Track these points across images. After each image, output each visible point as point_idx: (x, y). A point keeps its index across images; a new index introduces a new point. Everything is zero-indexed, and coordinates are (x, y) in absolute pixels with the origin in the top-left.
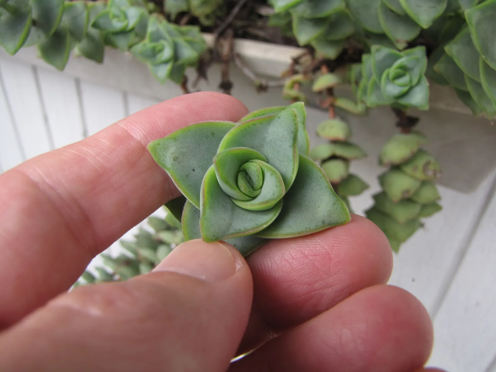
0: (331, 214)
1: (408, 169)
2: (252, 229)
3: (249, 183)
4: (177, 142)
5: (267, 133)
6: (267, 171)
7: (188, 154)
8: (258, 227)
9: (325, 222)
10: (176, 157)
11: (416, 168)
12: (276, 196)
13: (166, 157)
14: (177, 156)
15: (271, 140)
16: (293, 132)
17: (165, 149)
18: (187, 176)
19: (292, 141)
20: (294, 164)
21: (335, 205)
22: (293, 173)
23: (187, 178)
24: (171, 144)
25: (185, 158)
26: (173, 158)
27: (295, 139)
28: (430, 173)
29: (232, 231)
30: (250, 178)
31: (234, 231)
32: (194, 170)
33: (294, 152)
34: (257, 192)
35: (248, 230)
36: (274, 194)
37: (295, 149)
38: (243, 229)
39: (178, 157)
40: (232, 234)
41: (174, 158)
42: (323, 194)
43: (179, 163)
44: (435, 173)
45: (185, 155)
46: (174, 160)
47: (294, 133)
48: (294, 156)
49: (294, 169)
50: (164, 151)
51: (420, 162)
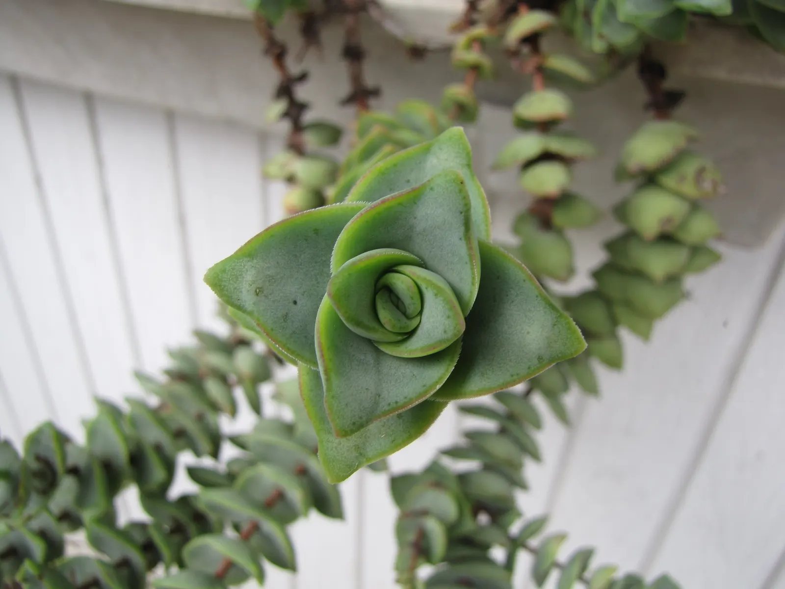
0: (551, 343)
1: (669, 180)
2: (417, 398)
3: (397, 307)
4: (255, 261)
5: (415, 218)
6: (426, 288)
7: (279, 276)
8: (426, 392)
9: (542, 358)
10: (259, 288)
11: (682, 179)
12: (450, 334)
13: (241, 292)
14: (260, 286)
15: (424, 230)
16: (461, 213)
17: (237, 278)
18: (286, 317)
19: (462, 229)
20: (472, 269)
21: (556, 327)
22: (473, 284)
23: (285, 321)
24: (244, 266)
25: (274, 285)
26: (254, 289)
27: (467, 224)
28: (707, 185)
29: (383, 406)
30: (398, 298)
31: (386, 408)
32: (295, 303)
33: (470, 248)
34: (414, 323)
35: (411, 401)
36: (445, 332)
37: (470, 243)
38: (401, 400)
39: (261, 288)
40: (385, 413)
41: (256, 291)
42: (533, 309)
43: (266, 297)
44: (715, 184)
45: (273, 280)
46: (257, 295)
47: (463, 214)
48: (471, 257)
49: (474, 278)
50: (235, 283)
51: (690, 168)
